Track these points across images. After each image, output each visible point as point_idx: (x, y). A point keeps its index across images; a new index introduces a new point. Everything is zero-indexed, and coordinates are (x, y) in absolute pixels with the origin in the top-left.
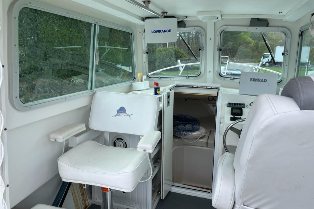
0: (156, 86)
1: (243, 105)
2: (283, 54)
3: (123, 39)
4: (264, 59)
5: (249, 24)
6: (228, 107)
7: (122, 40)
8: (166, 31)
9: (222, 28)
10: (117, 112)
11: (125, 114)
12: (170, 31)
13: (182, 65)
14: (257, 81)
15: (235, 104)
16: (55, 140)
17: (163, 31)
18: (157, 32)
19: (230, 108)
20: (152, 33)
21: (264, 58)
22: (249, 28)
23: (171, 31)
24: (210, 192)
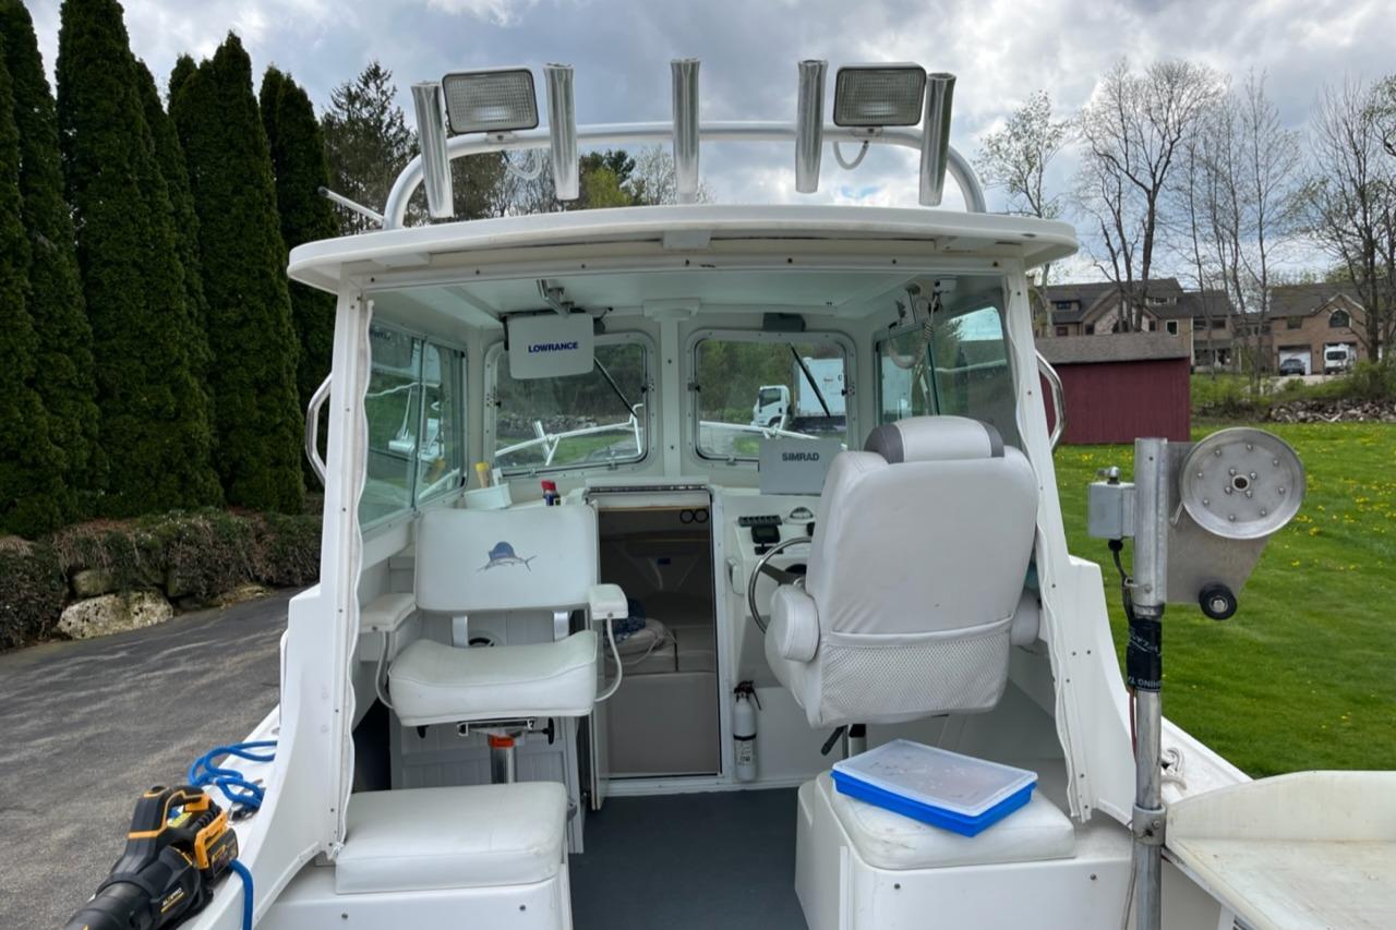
0: (548, 492)
1: (776, 517)
2: (844, 393)
3: (207, 349)
4: (764, 409)
5: (761, 325)
6: (743, 525)
7: (203, 356)
8: (565, 346)
9: (696, 334)
10: (491, 558)
11: (512, 560)
12: (575, 345)
13: (551, 437)
15: (757, 518)
16: (375, 629)
17: (557, 347)
18: (543, 348)
19: (749, 529)
20: (530, 351)
21: (761, 405)
22: (763, 334)
23: (579, 345)
24: (716, 774)
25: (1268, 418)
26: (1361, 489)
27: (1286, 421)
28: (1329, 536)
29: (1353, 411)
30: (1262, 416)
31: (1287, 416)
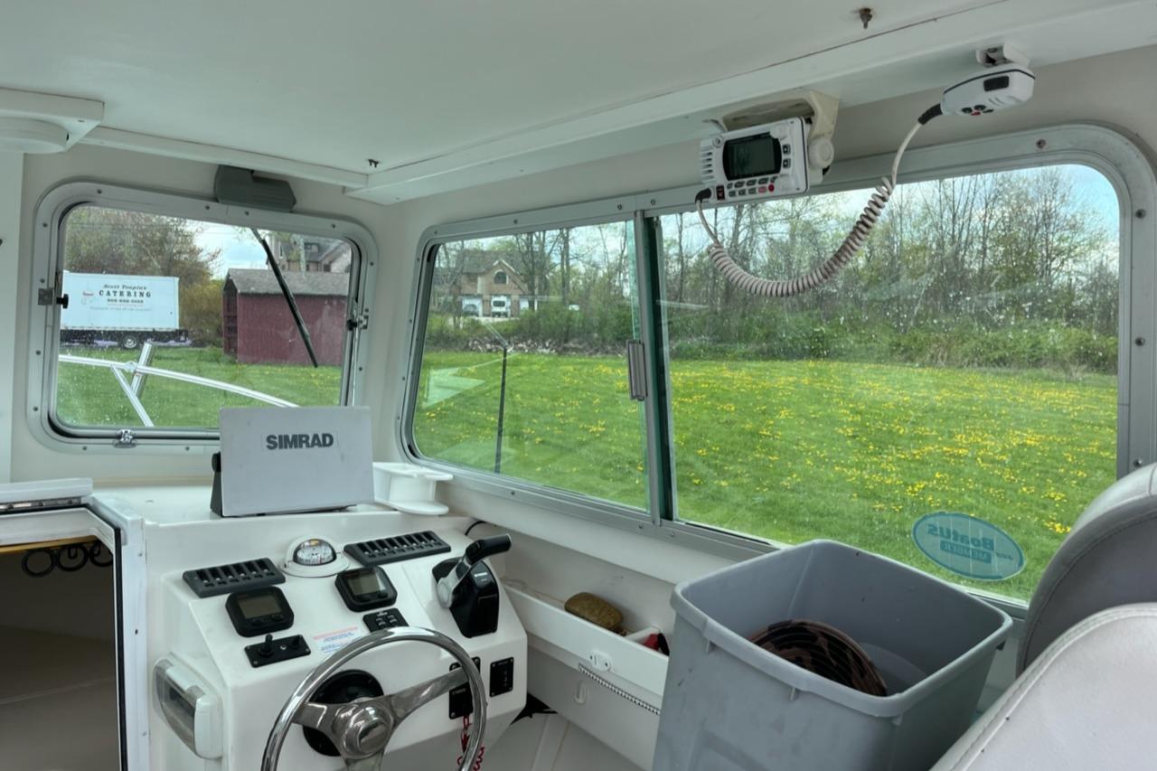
1: (266, 566)
5: (209, 188)
6: (203, 593)
9: (66, 188)
14: (296, 447)
19: (221, 601)
22: (215, 205)
25: (467, 348)
26: (554, 406)
27: (479, 351)
28: (549, 444)
29: (520, 345)
30: (463, 347)
31: (480, 347)
